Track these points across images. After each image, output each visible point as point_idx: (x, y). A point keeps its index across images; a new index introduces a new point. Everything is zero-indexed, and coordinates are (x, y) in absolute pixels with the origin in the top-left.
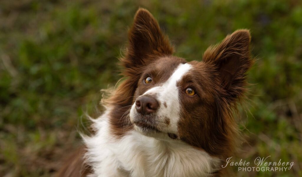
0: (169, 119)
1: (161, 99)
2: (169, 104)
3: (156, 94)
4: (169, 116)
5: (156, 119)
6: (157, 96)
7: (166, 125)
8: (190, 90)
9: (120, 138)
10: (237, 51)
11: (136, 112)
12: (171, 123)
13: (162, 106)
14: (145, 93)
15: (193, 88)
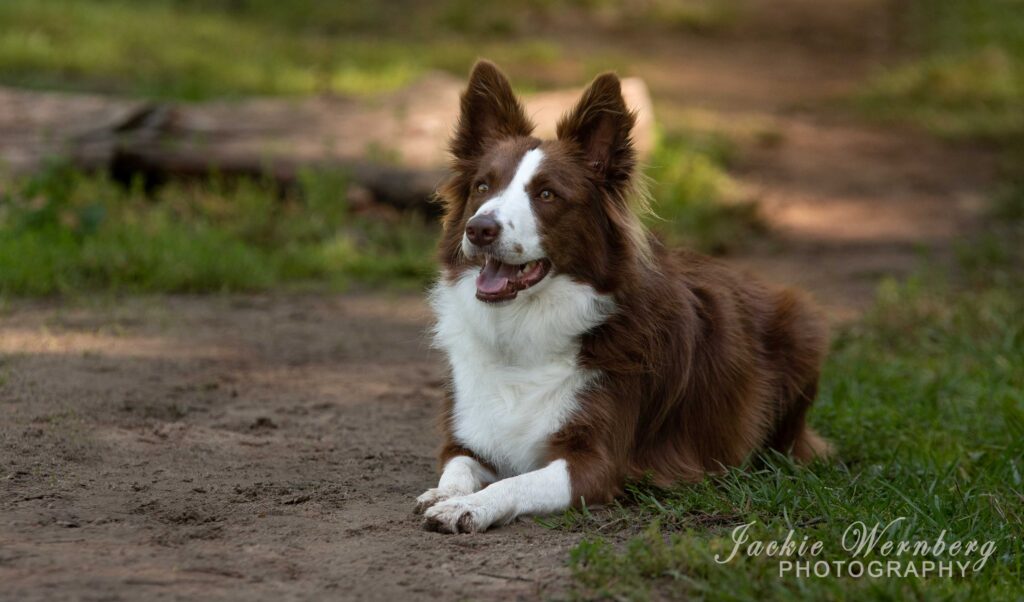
0: (520, 245)
1: (502, 218)
2: (516, 222)
3: (493, 211)
4: (519, 241)
5: (501, 248)
6: (496, 213)
7: (517, 254)
8: (547, 193)
9: (453, 285)
10: (605, 106)
11: (470, 243)
12: (525, 249)
13: (506, 227)
14: (478, 213)
15: (551, 191)
